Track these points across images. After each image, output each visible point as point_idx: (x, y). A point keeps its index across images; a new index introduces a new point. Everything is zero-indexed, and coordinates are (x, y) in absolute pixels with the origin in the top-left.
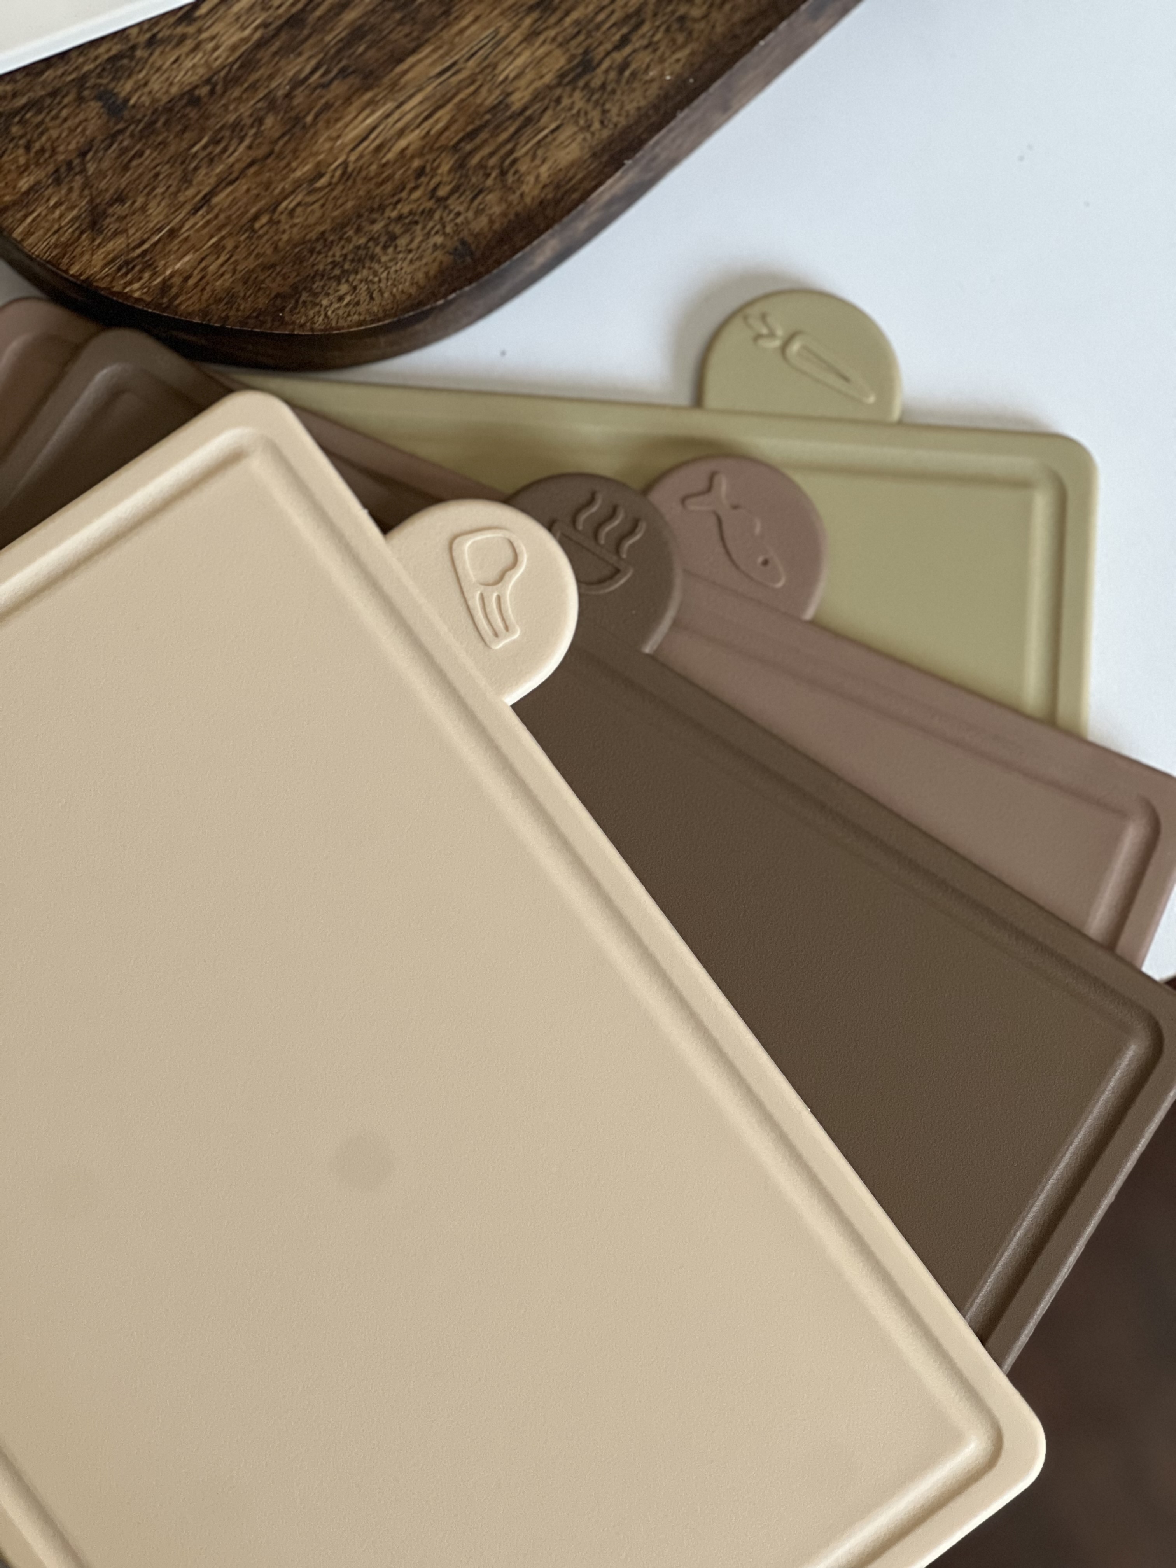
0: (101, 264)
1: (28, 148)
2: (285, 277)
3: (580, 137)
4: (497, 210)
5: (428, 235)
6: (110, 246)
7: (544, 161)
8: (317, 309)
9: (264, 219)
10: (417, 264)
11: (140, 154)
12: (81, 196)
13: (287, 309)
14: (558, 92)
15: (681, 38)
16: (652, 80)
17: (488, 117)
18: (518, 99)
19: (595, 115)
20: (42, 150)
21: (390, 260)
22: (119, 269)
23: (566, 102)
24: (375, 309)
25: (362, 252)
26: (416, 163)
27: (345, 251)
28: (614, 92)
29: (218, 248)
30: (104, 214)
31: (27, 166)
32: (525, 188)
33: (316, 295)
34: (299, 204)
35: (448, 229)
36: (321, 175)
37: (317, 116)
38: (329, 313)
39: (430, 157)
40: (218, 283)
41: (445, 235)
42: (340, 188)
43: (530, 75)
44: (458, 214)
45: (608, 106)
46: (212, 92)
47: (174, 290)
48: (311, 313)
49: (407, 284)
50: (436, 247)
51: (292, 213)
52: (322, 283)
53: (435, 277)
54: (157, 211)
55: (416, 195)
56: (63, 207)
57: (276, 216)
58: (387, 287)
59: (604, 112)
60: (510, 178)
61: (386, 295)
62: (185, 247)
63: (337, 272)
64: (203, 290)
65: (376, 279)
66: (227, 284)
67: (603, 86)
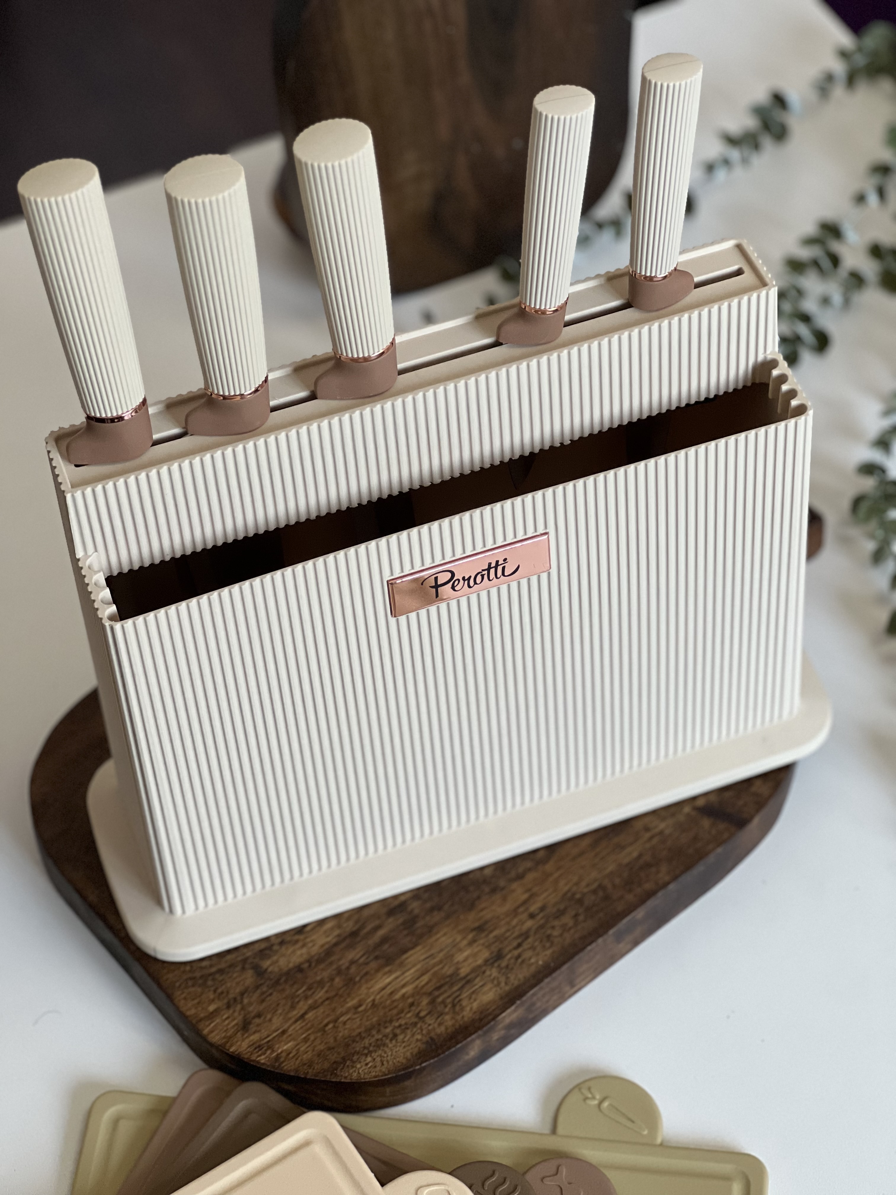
0: (246, 1046)
1: (215, 991)
2: (339, 1053)
3: (494, 990)
4: (450, 1023)
5: (413, 1035)
6: (252, 1038)
7: (475, 1000)
8: (354, 1069)
9: (330, 1026)
10: (407, 1048)
11: (271, 994)
12: (240, 1014)
13: (339, 1070)
14: (484, 968)
15: (548, 945)
16: (532, 964)
17: (448, 980)
18: (463, 972)
19: (503, 979)
20: (222, 993)
21: (394, 1046)
22: (255, 1049)
23: (488, 973)
24: (384, 1070)
25: (379, 1042)
26: (410, 1000)
27: (370, 1042)
28: (512, 969)
29: (306, 1040)
30: (250, 1023)
31: (213, 1000)
32: (465, 1013)
33: (354, 1062)
34: (348, 1019)
35: (424, 1032)
36: (360, 1006)
37: (361, 978)
38: (360, 1071)
39: (417, 997)
40: (305, 1056)
41: (423, 1035)
42: (370, 1012)
43: (470, 960)
44: (429, 1025)
45: (509, 975)
46: (310, 966)
47: (282, 1059)
48: (351, 1071)
49: (402, 1058)
50: (417, 1040)
51: (345, 1023)
52: (358, 1057)
53: (416, 1055)
54: (277, 1021)
55: (409, 1015)
56: (230, 1020)
57: (337, 1024)
58: (391, 1059)
59: (507, 978)
60: (457, 1008)
61: (391, 1063)
62: (289, 1039)
63: (366, 1051)
64: (297, 1059)
65: (385, 1055)
66: (309, 1056)
67: (507, 967)
